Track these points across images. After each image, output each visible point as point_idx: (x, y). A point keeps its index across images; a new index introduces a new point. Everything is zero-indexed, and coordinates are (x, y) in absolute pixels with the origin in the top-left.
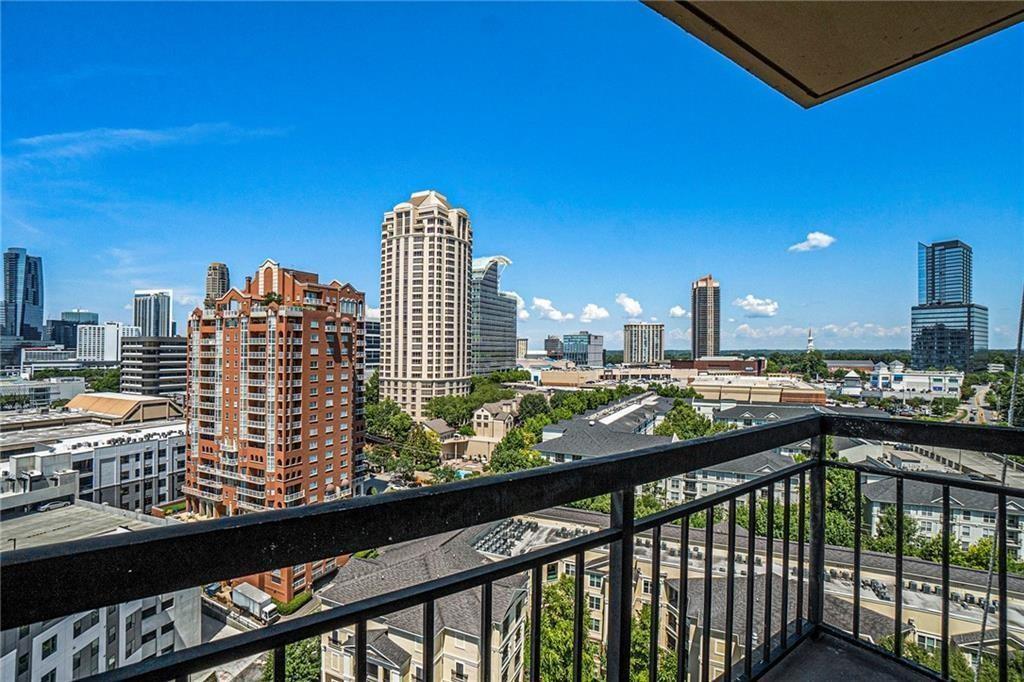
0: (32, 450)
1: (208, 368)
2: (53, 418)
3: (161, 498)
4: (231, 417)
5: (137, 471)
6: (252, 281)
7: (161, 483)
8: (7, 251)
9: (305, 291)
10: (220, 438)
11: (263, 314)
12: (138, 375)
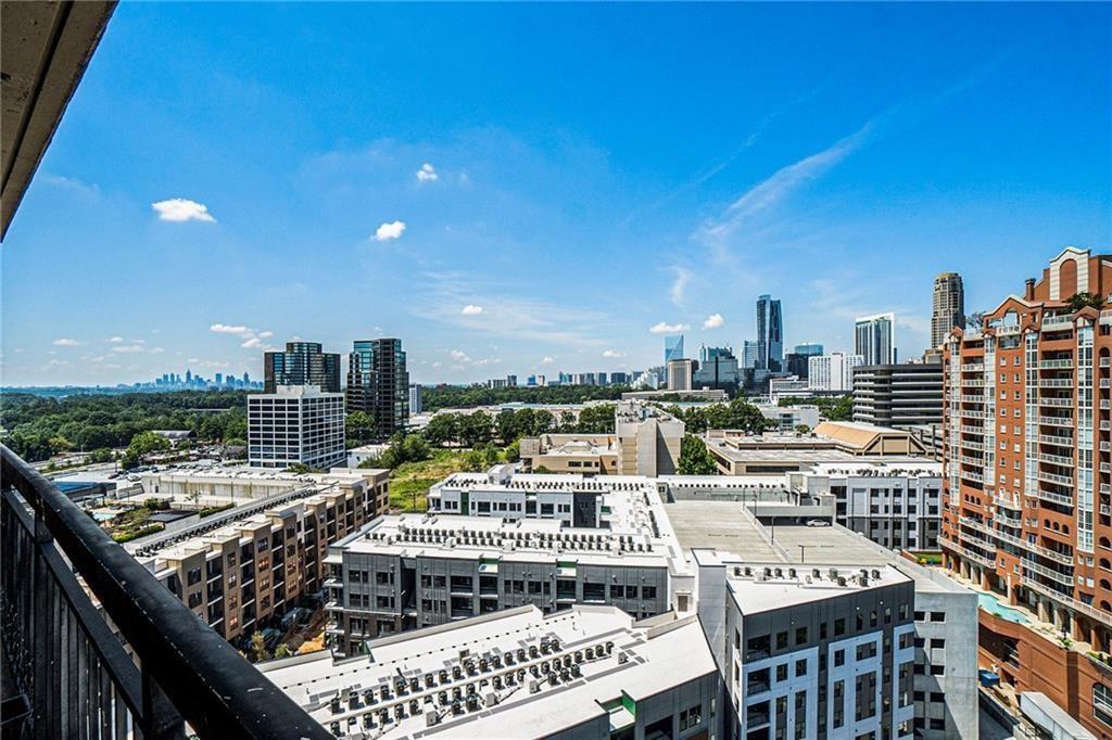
0: (797, 469)
1: (973, 399)
3: (911, 543)
4: (1010, 467)
5: (886, 507)
6: (1037, 283)
7: (911, 526)
8: (758, 300)
10: (992, 488)
11: (1070, 325)
12: (870, 405)
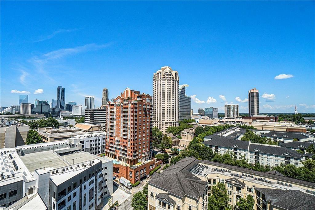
0: (70, 137)
1: (112, 117)
2: (72, 129)
3: (99, 152)
4: (118, 131)
5: (94, 144)
6: (123, 94)
7: (99, 148)
8: (58, 87)
9: (137, 96)
10: (115, 137)
11: (127, 103)
12: (89, 119)
